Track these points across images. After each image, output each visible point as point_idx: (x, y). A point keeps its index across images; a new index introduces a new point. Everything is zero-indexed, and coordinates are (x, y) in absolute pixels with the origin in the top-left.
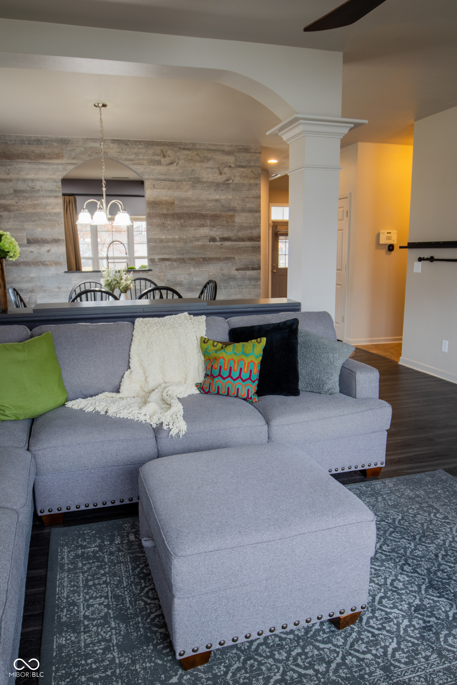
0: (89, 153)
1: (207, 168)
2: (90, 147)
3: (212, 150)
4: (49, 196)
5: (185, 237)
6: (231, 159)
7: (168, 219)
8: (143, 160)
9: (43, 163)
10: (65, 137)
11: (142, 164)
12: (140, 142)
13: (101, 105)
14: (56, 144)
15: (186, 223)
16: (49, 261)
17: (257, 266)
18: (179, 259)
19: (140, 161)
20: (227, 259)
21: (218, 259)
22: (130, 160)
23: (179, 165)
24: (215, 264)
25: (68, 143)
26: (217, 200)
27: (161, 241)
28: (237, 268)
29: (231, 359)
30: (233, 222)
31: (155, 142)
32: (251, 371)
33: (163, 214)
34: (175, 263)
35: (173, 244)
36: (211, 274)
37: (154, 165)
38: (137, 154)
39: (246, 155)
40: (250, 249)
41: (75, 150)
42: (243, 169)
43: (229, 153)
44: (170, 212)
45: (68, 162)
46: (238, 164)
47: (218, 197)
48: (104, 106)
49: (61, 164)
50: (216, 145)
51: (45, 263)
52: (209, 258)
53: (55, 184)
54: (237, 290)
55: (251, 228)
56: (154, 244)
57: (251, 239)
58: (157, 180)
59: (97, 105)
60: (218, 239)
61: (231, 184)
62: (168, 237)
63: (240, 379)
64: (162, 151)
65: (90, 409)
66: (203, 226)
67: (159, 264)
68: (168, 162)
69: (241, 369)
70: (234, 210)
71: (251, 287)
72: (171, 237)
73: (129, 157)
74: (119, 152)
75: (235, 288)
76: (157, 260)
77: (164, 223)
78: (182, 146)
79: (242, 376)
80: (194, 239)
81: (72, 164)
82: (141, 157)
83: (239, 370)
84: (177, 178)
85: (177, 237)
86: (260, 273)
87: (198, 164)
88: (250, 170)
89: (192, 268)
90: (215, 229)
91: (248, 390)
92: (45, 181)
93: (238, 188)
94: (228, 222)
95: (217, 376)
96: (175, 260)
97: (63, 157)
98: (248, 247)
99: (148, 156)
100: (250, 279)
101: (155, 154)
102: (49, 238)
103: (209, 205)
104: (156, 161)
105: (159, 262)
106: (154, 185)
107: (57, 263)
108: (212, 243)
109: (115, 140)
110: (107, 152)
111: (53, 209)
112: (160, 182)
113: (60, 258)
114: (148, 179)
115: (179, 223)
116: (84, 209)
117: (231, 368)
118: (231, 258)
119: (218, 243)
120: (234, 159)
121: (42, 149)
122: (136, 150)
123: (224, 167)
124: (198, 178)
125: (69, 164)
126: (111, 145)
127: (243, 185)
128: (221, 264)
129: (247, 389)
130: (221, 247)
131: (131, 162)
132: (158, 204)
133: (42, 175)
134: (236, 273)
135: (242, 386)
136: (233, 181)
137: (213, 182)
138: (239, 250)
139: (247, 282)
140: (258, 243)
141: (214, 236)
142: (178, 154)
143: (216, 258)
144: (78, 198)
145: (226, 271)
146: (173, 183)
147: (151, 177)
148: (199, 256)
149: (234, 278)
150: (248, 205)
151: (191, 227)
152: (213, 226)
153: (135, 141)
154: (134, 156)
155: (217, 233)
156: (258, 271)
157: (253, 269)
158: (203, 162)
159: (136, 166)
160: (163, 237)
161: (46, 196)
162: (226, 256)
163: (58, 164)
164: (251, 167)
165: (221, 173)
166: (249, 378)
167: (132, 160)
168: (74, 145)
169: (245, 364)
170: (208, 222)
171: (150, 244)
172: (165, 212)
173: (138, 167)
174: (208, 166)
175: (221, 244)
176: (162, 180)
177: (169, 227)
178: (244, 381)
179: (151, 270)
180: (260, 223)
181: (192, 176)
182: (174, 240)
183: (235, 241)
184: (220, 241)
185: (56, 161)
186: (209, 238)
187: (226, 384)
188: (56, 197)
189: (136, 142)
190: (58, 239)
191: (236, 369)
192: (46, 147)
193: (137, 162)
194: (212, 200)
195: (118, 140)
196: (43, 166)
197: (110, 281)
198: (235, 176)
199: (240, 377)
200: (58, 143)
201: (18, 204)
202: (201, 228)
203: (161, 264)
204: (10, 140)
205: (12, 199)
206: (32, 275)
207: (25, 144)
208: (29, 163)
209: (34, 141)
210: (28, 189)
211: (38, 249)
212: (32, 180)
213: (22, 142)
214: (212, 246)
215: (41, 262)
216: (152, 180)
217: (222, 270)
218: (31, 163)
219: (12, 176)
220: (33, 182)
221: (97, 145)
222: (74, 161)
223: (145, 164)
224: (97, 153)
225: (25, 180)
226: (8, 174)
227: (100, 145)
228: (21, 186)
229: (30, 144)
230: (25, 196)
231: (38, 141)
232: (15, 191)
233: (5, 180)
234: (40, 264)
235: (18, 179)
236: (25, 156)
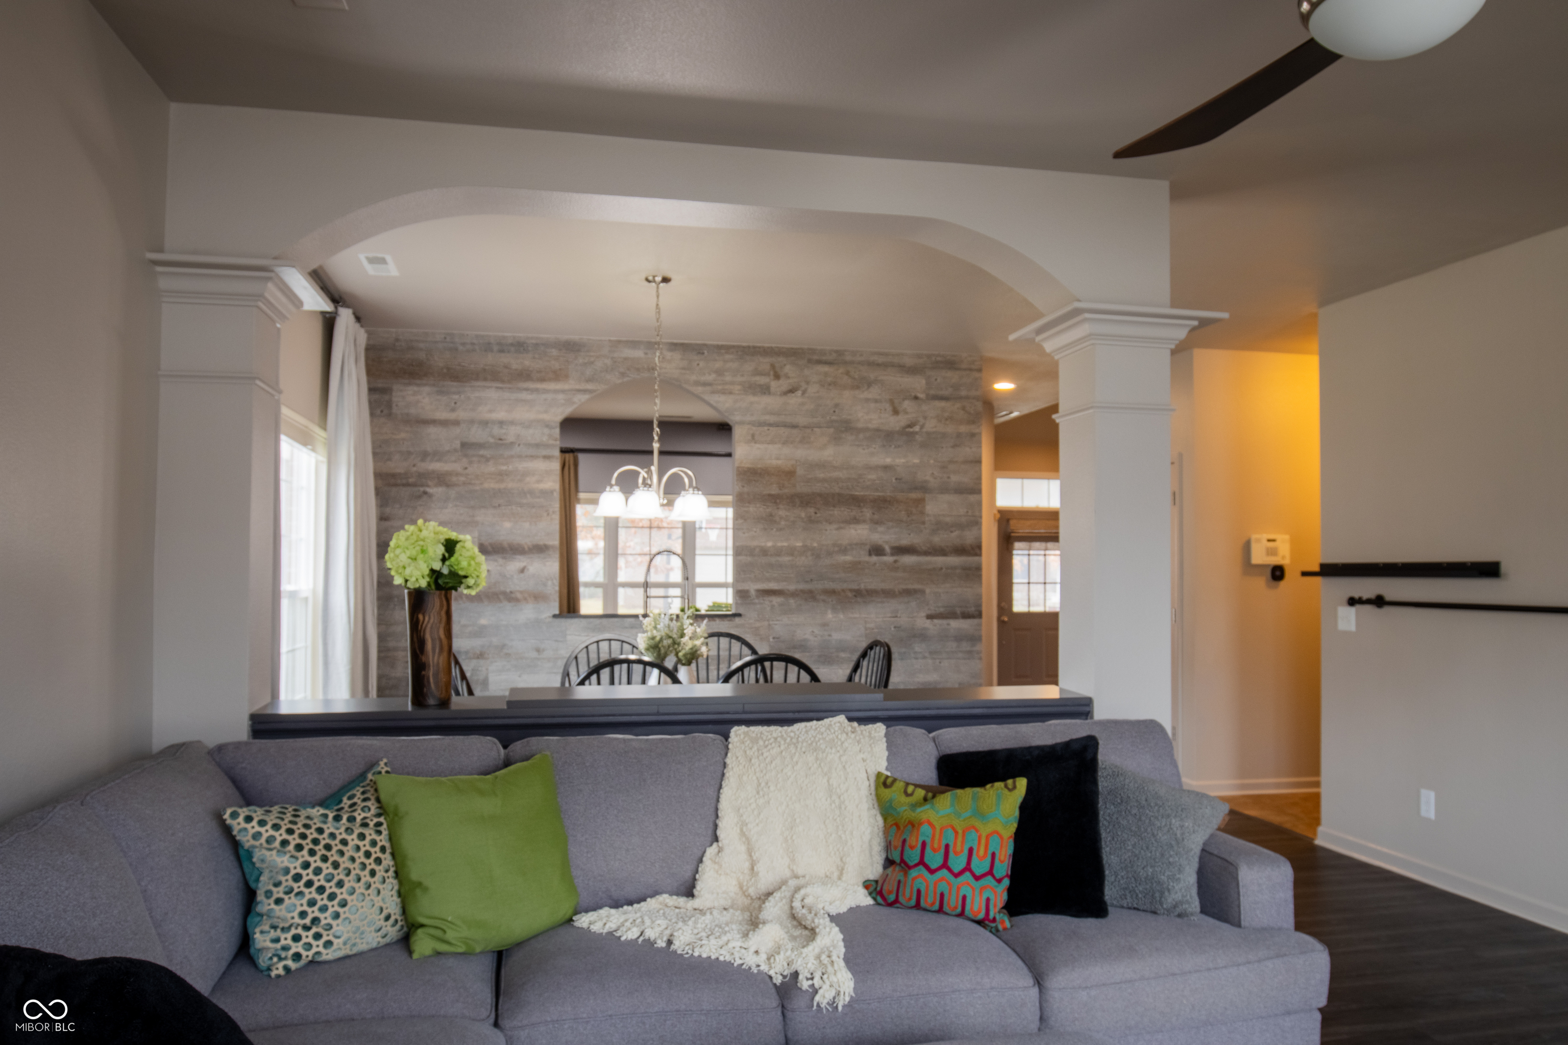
0: (622, 370)
1: (867, 400)
2: (625, 359)
3: (878, 365)
4: (532, 456)
5: (815, 545)
6: (917, 383)
7: (781, 506)
8: (732, 383)
9: (527, 389)
10: (575, 337)
11: (731, 393)
12: (727, 349)
13: (659, 279)
14: (554, 352)
15: (818, 515)
16: (521, 592)
17: (973, 609)
18: (803, 591)
19: (727, 387)
20: (908, 593)
21: (888, 594)
22: (705, 384)
23: (807, 395)
24: (879, 605)
25: (579, 351)
26: (886, 468)
27: (764, 552)
28: (929, 612)
29: (946, 827)
30: (922, 513)
31: (759, 347)
32: (993, 855)
33: (770, 495)
34: (792, 601)
35: (790, 558)
36: (872, 625)
37: (754, 394)
38: (720, 372)
39: (949, 374)
40: (958, 571)
41: (592, 363)
42: (943, 404)
43: (913, 371)
44: (786, 491)
45: (577, 387)
46: (932, 392)
47: (888, 461)
48: (666, 280)
49: (563, 391)
50: (886, 354)
51: (513, 595)
52: (867, 591)
53: (546, 431)
54: (930, 661)
55: (961, 527)
56: (749, 559)
57: (961, 551)
58: (761, 424)
59: (651, 278)
60: (887, 549)
61: (916, 433)
62: (779, 544)
63: (968, 874)
64: (773, 366)
65: (631, 934)
66: (856, 521)
67: (757, 601)
68: (785, 388)
69: (971, 850)
70: (923, 488)
71: (960, 655)
72: (785, 544)
73: (703, 379)
74: (683, 369)
75: (924, 658)
76: (753, 593)
77: (771, 515)
78: (815, 357)
79: (973, 866)
80: (836, 549)
81: (585, 391)
82: (728, 378)
83: (966, 852)
84: (801, 420)
85: (799, 544)
86: (980, 625)
87: (847, 393)
88: (958, 405)
89: (829, 611)
90: (881, 529)
91: (988, 900)
92: (528, 425)
93: (931, 442)
94: (909, 514)
95: (916, 865)
96: (794, 594)
97: (567, 377)
98: (954, 568)
99: (742, 376)
100: (959, 638)
101: (757, 373)
102: (527, 542)
103: (870, 477)
104: (760, 386)
105: (757, 597)
106: (753, 436)
107: (538, 597)
108: (874, 559)
109: (675, 345)
111: (539, 482)
112: (766, 428)
113: (545, 585)
114: (741, 423)
115: (803, 515)
116: (611, 486)
117: (947, 846)
118: (915, 591)
119: (889, 559)
120: (924, 382)
121: (527, 362)
122: (718, 365)
123: (904, 399)
124: (847, 422)
125: (579, 391)
126: (668, 355)
127: (944, 435)
128: (893, 605)
129: (984, 897)
130: (894, 567)
131: (708, 388)
132: (760, 474)
133: (523, 414)
134: (928, 623)
135: (973, 889)
136: (922, 427)
137: (878, 430)
138: (934, 574)
139: (952, 645)
140: (976, 558)
141: (880, 542)
142: (807, 372)
143: (882, 590)
144: (581, 457)
145: (904, 620)
146: (795, 431)
147: (748, 418)
148: (845, 586)
149: (922, 636)
150: (955, 478)
151: (830, 523)
152: (877, 523)
153: (717, 345)
154: (713, 376)
155: (887, 537)
156: (976, 621)
157: (966, 616)
158: (858, 387)
159: (716, 396)
160: (770, 544)
161: (527, 456)
162: (904, 587)
163: (556, 391)
164: (960, 398)
165: (896, 412)
166: (990, 873)
167: (710, 384)
168: (592, 354)
169: (980, 838)
170: (868, 513)
171: (740, 558)
172: (774, 490)
173: (722, 398)
174: (870, 396)
175: (895, 561)
176: (770, 425)
177: (783, 523)
178: (977, 878)
179: (739, 615)
180: (981, 517)
181: (834, 418)
182: (791, 551)
183: (926, 553)
184: (892, 554)
185: (552, 386)
186: (868, 547)
187: (936, 884)
188: (547, 458)
189: (719, 347)
190: (546, 545)
191: (958, 848)
192: (534, 358)
193: (720, 387)
194: (876, 468)
195: (682, 344)
196: (524, 395)
197: (658, 638)
198: (925, 418)
199: (968, 868)
200: (560, 350)
201: (467, 471)
202: (852, 526)
203: (762, 601)
204: (463, 344)
205: (455, 462)
206: (483, 621)
207: (492, 351)
208: (497, 388)
209: (512, 345)
210: (492, 440)
211: (501, 566)
212: (501, 423)
213: (487, 347)
214: (875, 564)
215: (504, 593)
216: (749, 424)
217: (896, 617)
218: (501, 388)
219: (461, 414)
220: (501, 427)
221: (639, 353)
222: (589, 386)
223: (737, 392)
224: (638, 370)
225: (485, 423)
226: (453, 410)
227: (646, 354)
228: (477, 434)
229: (502, 351)
230: (482, 456)
231: (520, 346)
232: (464, 445)
233: (444, 423)
234: (501, 597)
235: (472, 422)
236: (491, 375)
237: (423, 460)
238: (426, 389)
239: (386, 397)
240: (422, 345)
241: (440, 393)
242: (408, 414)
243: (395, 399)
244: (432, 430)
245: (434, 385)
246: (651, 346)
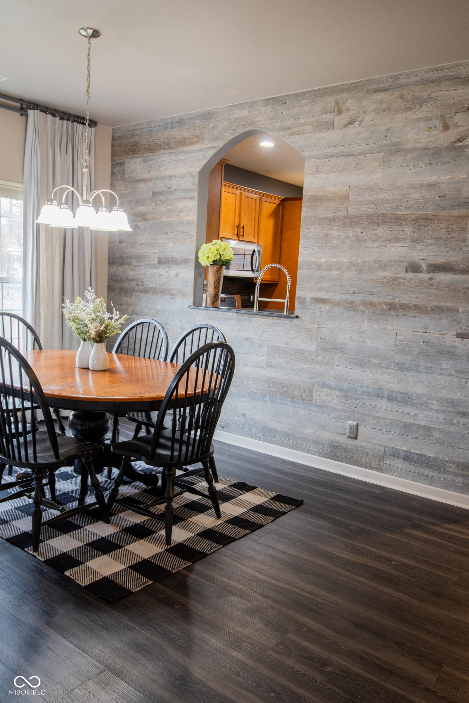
0: (234, 128)
1: (418, 119)
2: (236, 119)
4: (184, 198)
5: (359, 261)
7: (334, 227)
8: (305, 124)
9: (183, 152)
10: (210, 109)
11: (303, 133)
12: (303, 95)
14: (198, 122)
15: (364, 234)
16: (176, 290)
18: (345, 301)
19: (301, 128)
20: (440, 310)
21: (420, 310)
22: (285, 129)
23: (363, 125)
24: (411, 319)
25: (211, 118)
27: (319, 266)
28: (460, 331)
30: (462, 230)
31: (327, 88)
33: (326, 218)
34: (336, 309)
35: (338, 272)
36: (402, 338)
37: (320, 131)
38: (297, 117)
41: (218, 126)
44: (339, 214)
45: (208, 145)
47: (434, 179)
49: (201, 150)
51: (172, 292)
52: (401, 305)
53: (192, 179)
54: (456, 379)
56: (309, 272)
58: (324, 157)
60: (424, 266)
61: (465, 147)
62: (330, 260)
64: (337, 103)
66: (396, 239)
67: (310, 307)
68: (345, 122)
72: (335, 260)
73: (284, 124)
74: (272, 119)
75: (450, 375)
76: (308, 300)
77: (326, 235)
78: (374, 87)
80: (377, 265)
82: (302, 121)
84: (357, 149)
85: (346, 260)
87: (399, 116)
89: (366, 321)
90: (419, 246)
92: (183, 177)
94: (451, 231)
96: (338, 304)
97: (204, 139)
99: (313, 116)
101: (325, 111)
102: (179, 256)
103: (413, 196)
104: (326, 122)
105: (311, 303)
106: (317, 167)
107: (183, 294)
108: (410, 275)
109: (268, 100)
110: (256, 122)
111: (186, 215)
112: (327, 160)
113: (187, 285)
114: (310, 157)
115: (351, 235)
118: (449, 309)
119: (425, 276)
121: (184, 132)
122: (296, 110)
123: (456, 113)
124: (397, 144)
125: (210, 148)
126: (263, 109)
128: (424, 320)
130: (429, 284)
131: (287, 132)
132: (321, 200)
133: (181, 170)
134: (457, 342)
137: (426, 149)
138: (467, 293)
141: (417, 260)
142: (365, 103)
143: (415, 305)
145: (434, 335)
146: (350, 159)
147: (315, 152)
148: (381, 299)
149: (450, 353)
151: (373, 242)
152: (417, 241)
153: (297, 94)
154: (293, 120)
155: (425, 255)
158: (410, 109)
159: (293, 137)
160: (323, 260)
161: (181, 199)
162: (437, 304)
163: (198, 151)
165: (446, 128)
167: (289, 128)
168: (218, 119)
170: (408, 231)
172: (330, 213)
173: (296, 139)
174: (421, 115)
175: (431, 279)
176: (331, 156)
177: (335, 242)
179: (297, 317)
181: (385, 142)
182: (339, 267)
184: (428, 272)
185: (196, 147)
186: (405, 264)
188: (191, 198)
190: (188, 259)
192: (188, 129)
193: (296, 129)
194: (420, 187)
195: (273, 98)
196: (182, 156)
200: (201, 120)
201: (154, 211)
202: (392, 244)
203: (314, 307)
204: (155, 127)
205: (149, 205)
206: (158, 307)
207: (168, 129)
208: (169, 153)
209: (177, 122)
210: (166, 189)
211: (167, 272)
212: (170, 177)
213: (166, 127)
214: (411, 280)
215: (168, 290)
216: (314, 158)
217: (427, 332)
218: (171, 153)
219: (153, 174)
220: (170, 180)
221: (244, 113)
222: (215, 144)
223: (308, 132)
224: (243, 125)
225: (163, 178)
226: (149, 172)
227: (249, 112)
228: (160, 186)
229: (172, 128)
230: (161, 200)
231: (181, 122)
232: (154, 194)
233: (146, 181)
234: (167, 292)
235: (157, 178)
236: (166, 145)
237: (136, 206)
238: (139, 160)
239: (123, 168)
240: (137, 132)
241: (145, 161)
242: (131, 177)
243: (126, 169)
244: (141, 186)
245: (142, 157)
246: (253, 104)
